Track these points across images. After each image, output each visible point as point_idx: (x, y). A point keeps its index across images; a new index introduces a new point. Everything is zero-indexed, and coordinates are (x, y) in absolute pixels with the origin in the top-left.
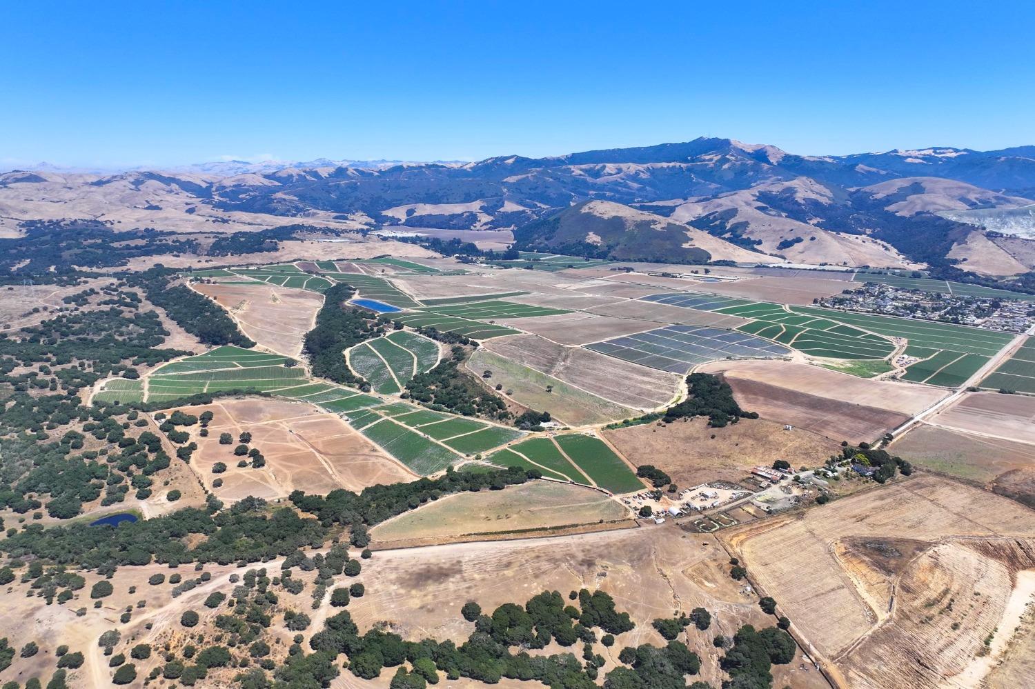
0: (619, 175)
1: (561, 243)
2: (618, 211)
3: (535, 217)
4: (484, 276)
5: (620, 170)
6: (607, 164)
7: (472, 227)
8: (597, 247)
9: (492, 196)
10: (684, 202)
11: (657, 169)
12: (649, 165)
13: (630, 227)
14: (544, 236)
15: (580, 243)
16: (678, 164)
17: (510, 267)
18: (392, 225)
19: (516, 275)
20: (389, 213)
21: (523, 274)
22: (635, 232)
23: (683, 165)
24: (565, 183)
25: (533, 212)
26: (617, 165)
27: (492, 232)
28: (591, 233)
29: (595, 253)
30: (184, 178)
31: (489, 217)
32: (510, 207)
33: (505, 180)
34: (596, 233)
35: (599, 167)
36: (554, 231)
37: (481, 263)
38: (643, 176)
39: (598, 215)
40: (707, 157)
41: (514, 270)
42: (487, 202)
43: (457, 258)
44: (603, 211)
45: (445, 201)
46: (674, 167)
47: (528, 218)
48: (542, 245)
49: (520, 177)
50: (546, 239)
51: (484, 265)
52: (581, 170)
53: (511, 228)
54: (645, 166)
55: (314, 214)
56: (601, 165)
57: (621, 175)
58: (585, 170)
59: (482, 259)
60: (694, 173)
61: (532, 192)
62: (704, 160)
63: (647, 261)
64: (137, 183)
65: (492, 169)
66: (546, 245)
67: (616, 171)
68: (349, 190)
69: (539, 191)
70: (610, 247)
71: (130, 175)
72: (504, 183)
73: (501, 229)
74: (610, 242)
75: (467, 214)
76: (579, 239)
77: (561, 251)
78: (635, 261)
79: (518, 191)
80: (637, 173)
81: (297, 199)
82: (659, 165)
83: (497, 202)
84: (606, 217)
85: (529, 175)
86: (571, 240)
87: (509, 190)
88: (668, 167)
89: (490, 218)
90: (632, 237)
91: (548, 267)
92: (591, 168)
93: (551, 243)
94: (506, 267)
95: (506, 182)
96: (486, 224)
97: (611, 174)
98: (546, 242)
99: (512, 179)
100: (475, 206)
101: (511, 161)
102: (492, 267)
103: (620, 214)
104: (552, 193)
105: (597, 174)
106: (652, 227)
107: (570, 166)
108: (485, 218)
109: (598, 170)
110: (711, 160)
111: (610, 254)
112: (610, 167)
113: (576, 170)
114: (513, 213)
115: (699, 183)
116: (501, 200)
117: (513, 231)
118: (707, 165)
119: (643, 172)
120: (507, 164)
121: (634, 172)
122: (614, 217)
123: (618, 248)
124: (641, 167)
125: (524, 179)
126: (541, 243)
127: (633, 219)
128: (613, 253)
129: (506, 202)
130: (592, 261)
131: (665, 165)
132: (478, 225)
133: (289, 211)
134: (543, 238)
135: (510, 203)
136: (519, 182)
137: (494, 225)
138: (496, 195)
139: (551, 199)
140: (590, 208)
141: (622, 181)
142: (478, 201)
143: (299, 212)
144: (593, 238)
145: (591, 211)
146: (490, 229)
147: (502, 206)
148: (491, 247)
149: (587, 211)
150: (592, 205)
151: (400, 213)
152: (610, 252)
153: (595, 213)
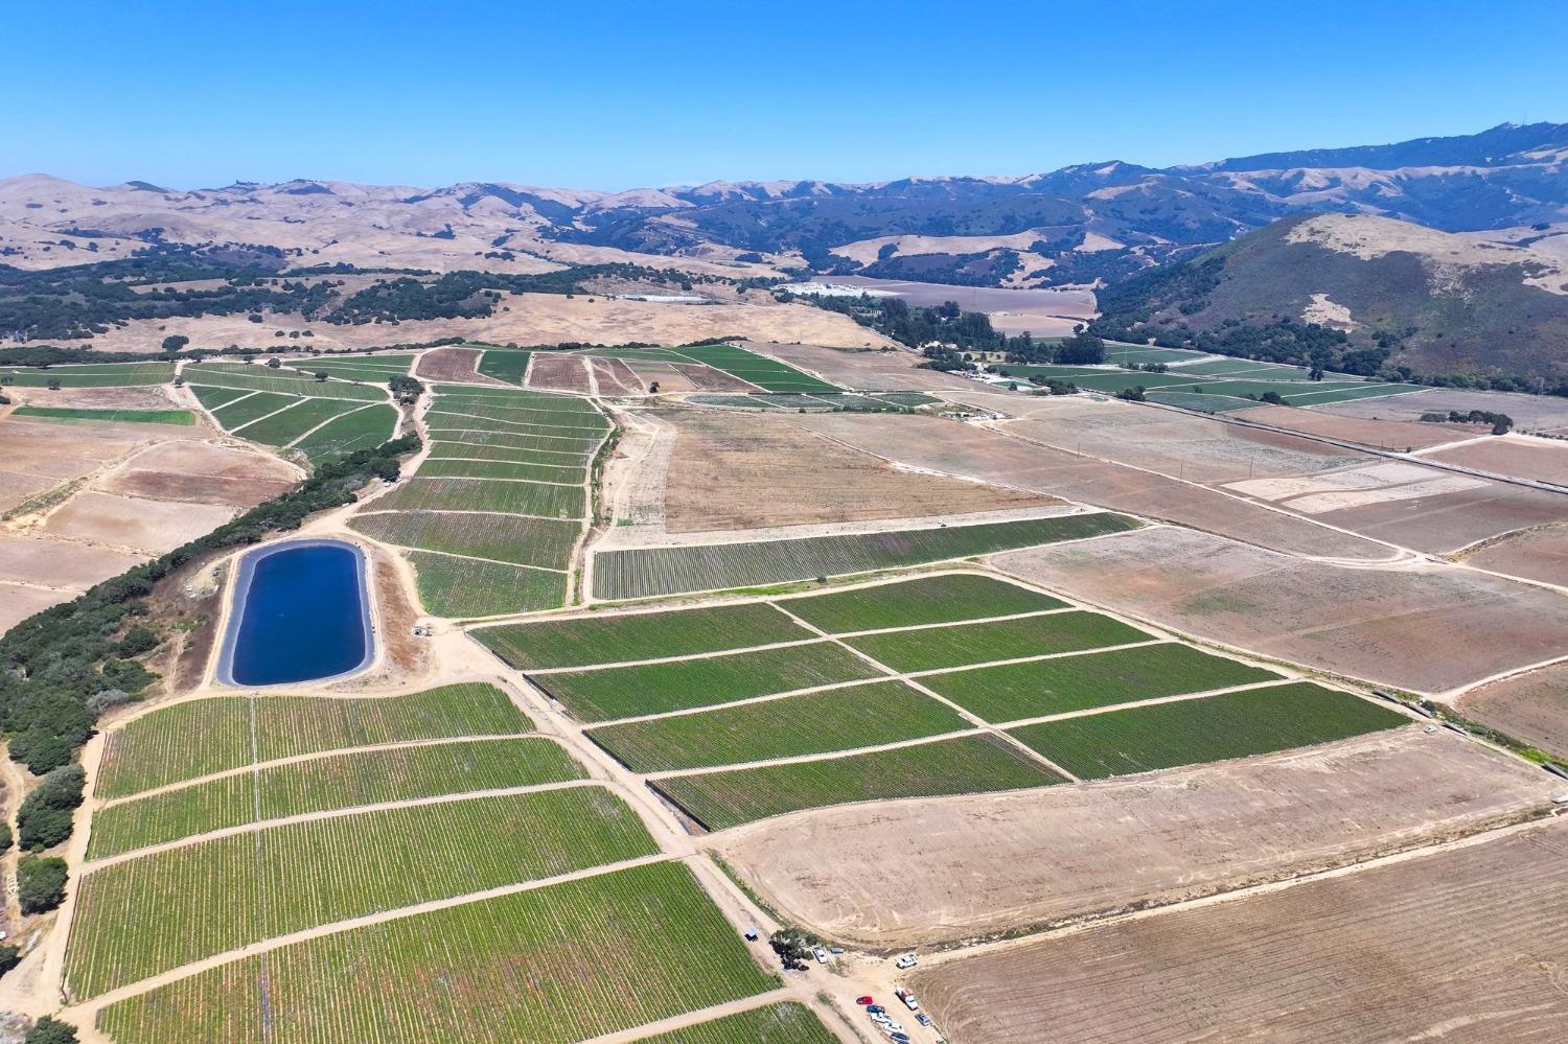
0: (1332, 191)
1: (1228, 323)
2: (1404, 239)
3: (1152, 263)
4: (975, 422)
5: (1334, 182)
6: (1306, 170)
7: (1003, 282)
8: (1341, 338)
9: (1060, 224)
10: (1535, 233)
11: (1420, 180)
12: (1400, 171)
13: (1446, 281)
14: (1177, 304)
15: (1285, 324)
16: (1468, 170)
17: (1070, 389)
18: (835, 273)
19: (1086, 421)
20: (843, 252)
21: (1110, 419)
22: (1467, 297)
23: (1480, 171)
24: (1218, 202)
25: (1148, 252)
26: (1329, 171)
27: (1049, 291)
28: (1320, 299)
29: (1337, 354)
30: (545, 196)
31: (1045, 260)
32: (1094, 243)
33: (1091, 195)
34: (1336, 298)
35: (1289, 174)
36: (1205, 290)
37: (990, 370)
38: (1384, 191)
39: (1339, 248)
40: (1537, 155)
41: (1082, 400)
42: (1046, 233)
43: (928, 353)
44: (1355, 239)
45: (962, 230)
46: (1461, 174)
47: (1136, 265)
48: (1172, 326)
49: (1121, 189)
50: (1185, 311)
51: (995, 378)
52: (1251, 180)
53: (1093, 286)
54: (1392, 173)
55: (704, 251)
56: (1294, 171)
57: (1338, 190)
58: (1259, 182)
59: (997, 358)
60: (1511, 186)
61: (1147, 217)
62: (1532, 161)
63: (1527, 389)
64: (469, 201)
65: (1070, 184)
66: (1184, 327)
67: (1327, 183)
68: (796, 214)
69: (1161, 215)
70: (1385, 341)
71: (461, 189)
72: (1086, 201)
73: (1070, 285)
74: (1382, 327)
75: (997, 253)
76: (1281, 315)
77: (1225, 343)
78: (1481, 387)
79: (1114, 217)
80: (1375, 187)
81: (694, 225)
82: (1423, 171)
83: (1070, 234)
84: (1365, 254)
85: (1143, 185)
86: (1260, 318)
87: (1097, 213)
88: (1445, 175)
89: (1044, 263)
90: (1457, 313)
91: (1196, 396)
92: (1272, 177)
93: (1198, 323)
94: (1058, 389)
95: (1092, 198)
96: (1035, 275)
97: (1316, 189)
98: (1184, 319)
99: (1106, 194)
100: (1022, 241)
101: (1106, 171)
102: (1013, 387)
103: (1410, 246)
104: (1191, 221)
105: (1286, 188)
106: (1528, 282)
107: (1226, 174)
108: (1036, 263)
109: (1287, 181)
110: (1550, 159)
111: (1388, 362)
112: (1314, 176)
113: (1241, 182)
114: (1099, 253)
115: (1526, 206)
116: (1077, 229)
117: (1095, 291)
118: (1541, 169)
119: (1387, 185)
120: (1101, 176)
121: (1367, 185)
122: (1394, 255)
123: (1412, 343)
124: (1381, 176)
125: (1131, 192)
126: (1167, 321)
127: (1456, 259)
128: (1397, 359)
129: (1089, 235)
130: (1330, 378)
131: (1437, 171)
132: (1017, 276)
133: (664, 244)
134: (1174, 309)
135: (1097, 238)
136: (1119, 199)
137: (1053, 279)
138: (1070, 221)
139: (1187, 231)
140: (1313, 232)
141: (1342, 202)
142: (1028, 233)
143: (679, 247)
144: (1324, 311)
145: (1317, 238)
146: (1043, 286)
147: (1080, 242)
148: (1027, 327)
149: (1305, 238)
150: (1317, 223)
151: (865, 253)
152: (1386, 355)
153: (1330, 244)
